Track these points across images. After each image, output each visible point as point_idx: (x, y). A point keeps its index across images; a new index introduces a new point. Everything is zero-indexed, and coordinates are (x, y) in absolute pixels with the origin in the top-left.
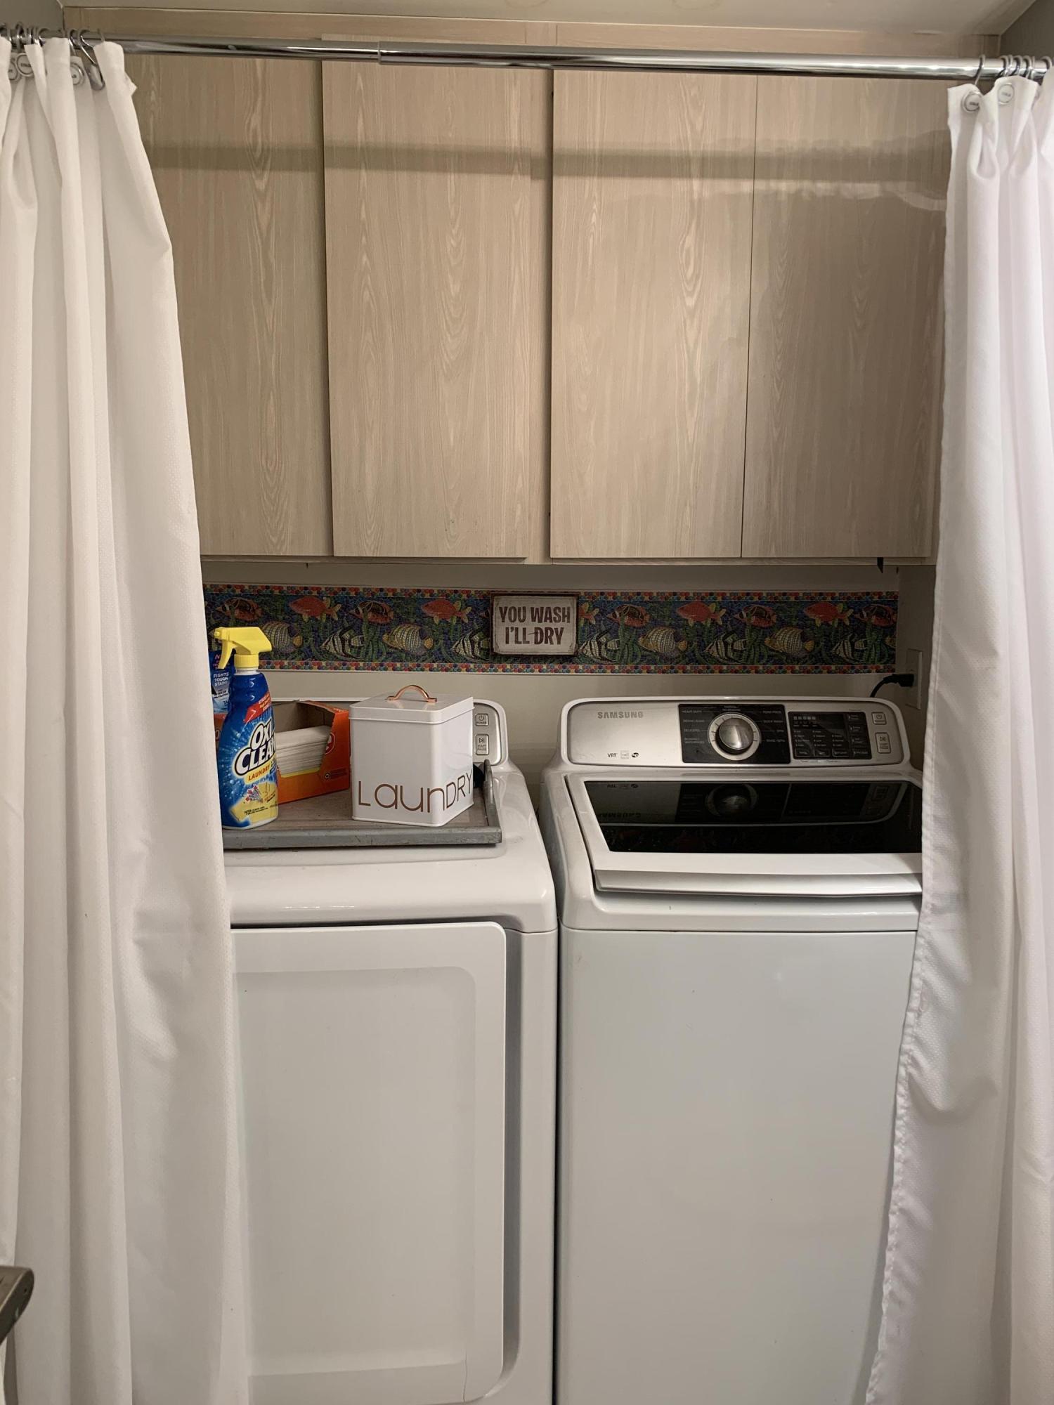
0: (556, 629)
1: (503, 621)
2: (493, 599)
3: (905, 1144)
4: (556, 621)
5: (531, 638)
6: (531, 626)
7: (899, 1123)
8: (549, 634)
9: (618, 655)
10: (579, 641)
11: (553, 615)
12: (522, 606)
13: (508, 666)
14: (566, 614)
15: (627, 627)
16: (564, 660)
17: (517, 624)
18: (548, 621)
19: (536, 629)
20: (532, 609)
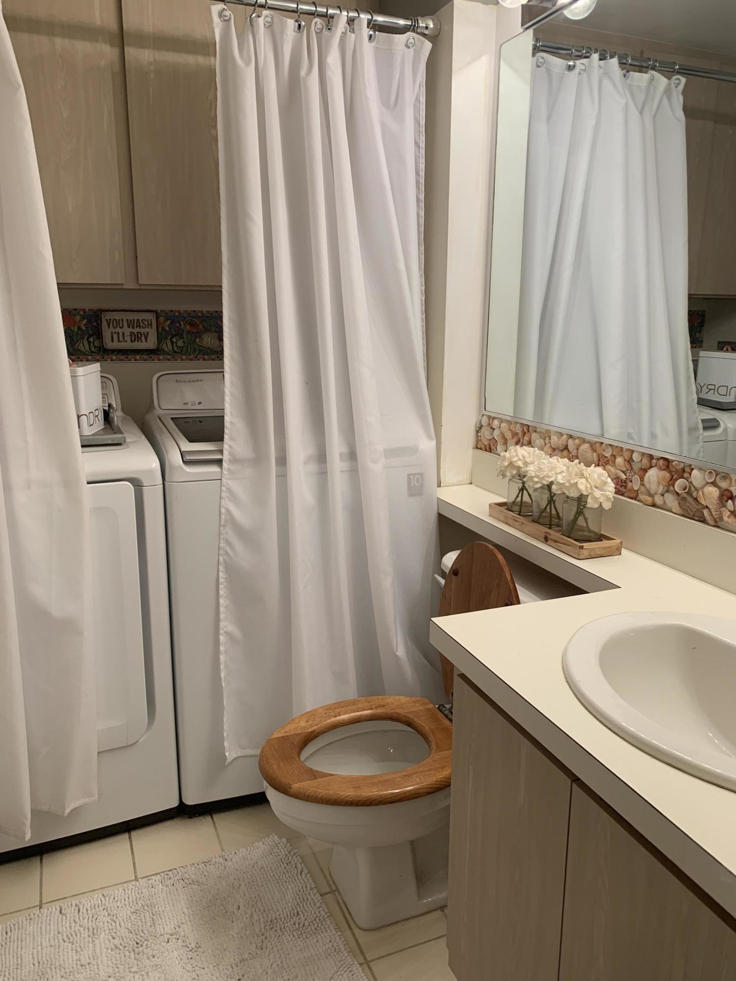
0: (144, 333)
1: (109, 328)
2: (101, 313)
3: (225, 597)
4: (143, 328)
5: (128, 338)
6: (127, 331)
7: (221, 586)
8: (139, 336)
9: (184, 349)
10: (159, 340)
11: (141, 324)
12: (120, 318)
13: (114, 357)
14: (150, 323)
15: (189, 332)
16: (150, 352)
17: (118, 330)
18: (138, 328)
19: (131, 333)
20: (127, 320)
